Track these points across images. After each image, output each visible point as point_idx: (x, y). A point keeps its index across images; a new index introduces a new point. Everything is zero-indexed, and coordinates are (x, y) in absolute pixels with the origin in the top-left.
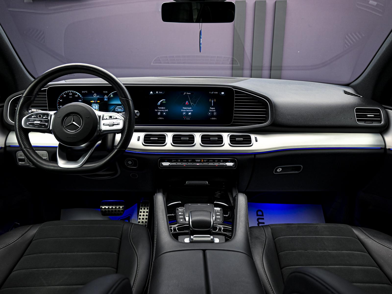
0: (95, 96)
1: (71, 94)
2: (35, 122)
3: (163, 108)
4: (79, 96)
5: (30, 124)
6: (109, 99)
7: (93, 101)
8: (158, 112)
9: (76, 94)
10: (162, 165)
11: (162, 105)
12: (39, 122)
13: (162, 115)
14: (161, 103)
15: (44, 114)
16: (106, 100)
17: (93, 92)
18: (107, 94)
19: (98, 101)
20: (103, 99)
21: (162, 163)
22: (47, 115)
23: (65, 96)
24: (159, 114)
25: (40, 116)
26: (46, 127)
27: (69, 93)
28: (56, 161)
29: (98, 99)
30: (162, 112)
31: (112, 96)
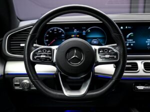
0: (75, 31)
1: (56, 30)
2: (42, 56)
3: (131, 40)
4: (62, 32)
5: (37, 58)
6: (87, 33)
7: (73, 36)
8: (127, 43)
9: (60, 30)
10: (137, 88)
11: (130, 37)
12: (44, 56)
13: (130, 46)
14: (130, 36)
15: (47, 49)
16: (84, 34)
17: (74, 28)
18: (85, 30)
19: (78, 36)
20: (82, 33)
21: (137, 87)
22: (51, 49)
23: (51, 32)
24: (128, 45)
25: (45, 51)
26: (50, 60)
27: (54, 29)
28: (61, 90)
29: (78, 34)
30: (130, 44)
31: (89, 31)
